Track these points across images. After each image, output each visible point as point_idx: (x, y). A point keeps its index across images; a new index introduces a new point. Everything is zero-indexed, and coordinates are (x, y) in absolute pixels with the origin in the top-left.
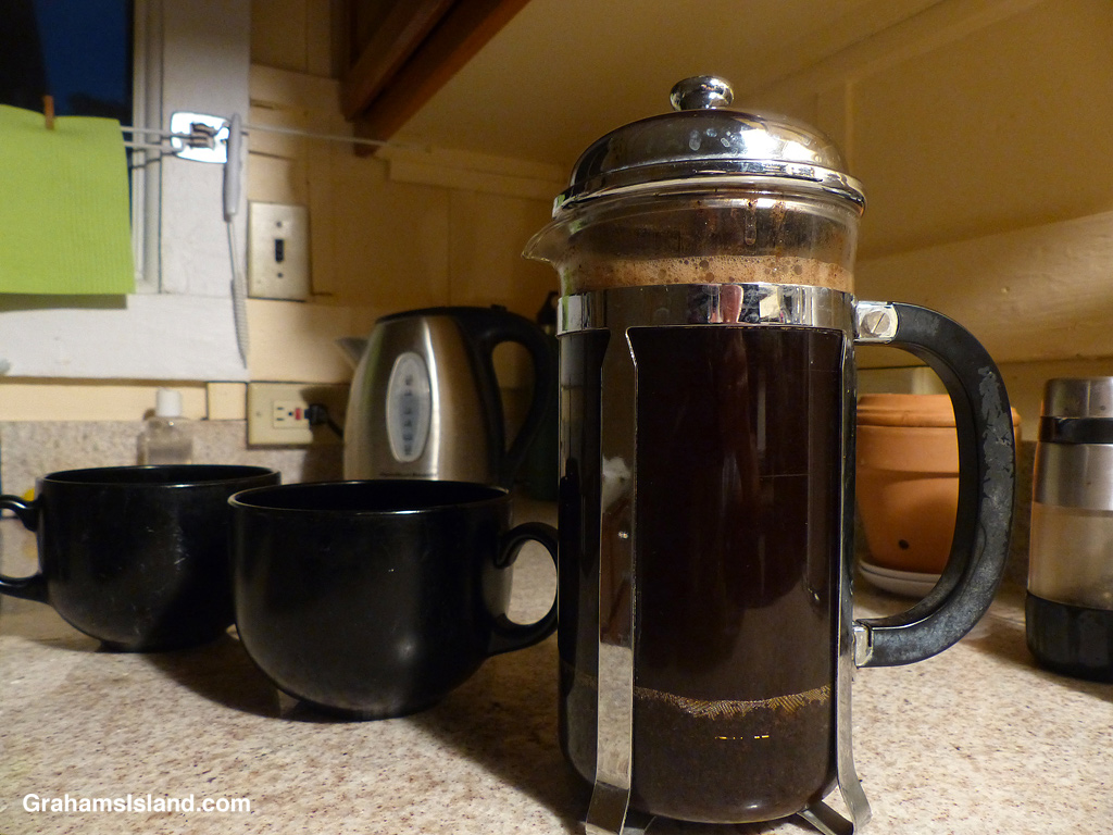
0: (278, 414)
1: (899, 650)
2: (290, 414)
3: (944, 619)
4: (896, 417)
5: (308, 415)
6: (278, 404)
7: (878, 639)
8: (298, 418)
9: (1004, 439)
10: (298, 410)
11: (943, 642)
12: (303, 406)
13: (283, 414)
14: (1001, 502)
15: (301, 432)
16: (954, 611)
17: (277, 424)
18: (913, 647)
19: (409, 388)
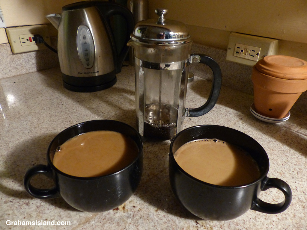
0: (22, 41)
1: (194, 115)
2: (27, 40)
3: (203, 110)
5: (34, 39)
6: (21, 37)
7: (191, 113)
8: (31, 41)
9: (219, 81)
10: (30, 38)
11: (202, 114)
12: (32, 36)
13: (25, 40)
14: (217, 92)
15: (34, 46)
16: (205, 109)
17: (23, 44)
18: (197, 115)
19: (85, 40)
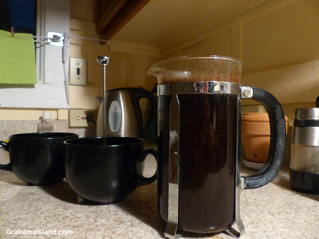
1: (253, 185)
2: (81, 118)
3: (266, 176)
4: (254, 119)
5: (87, 118)
6: (78, 115)
7: (248, 181)
8: (84, 119)
9: (282, 125)
11: (265, 182)
12: (85, 116)
13: (79, 118)
14: (282, 143)
15: (85, 123)
16: (269, 174)
17: (78, 121)
18: (257, 184)
19: (115, 111)
